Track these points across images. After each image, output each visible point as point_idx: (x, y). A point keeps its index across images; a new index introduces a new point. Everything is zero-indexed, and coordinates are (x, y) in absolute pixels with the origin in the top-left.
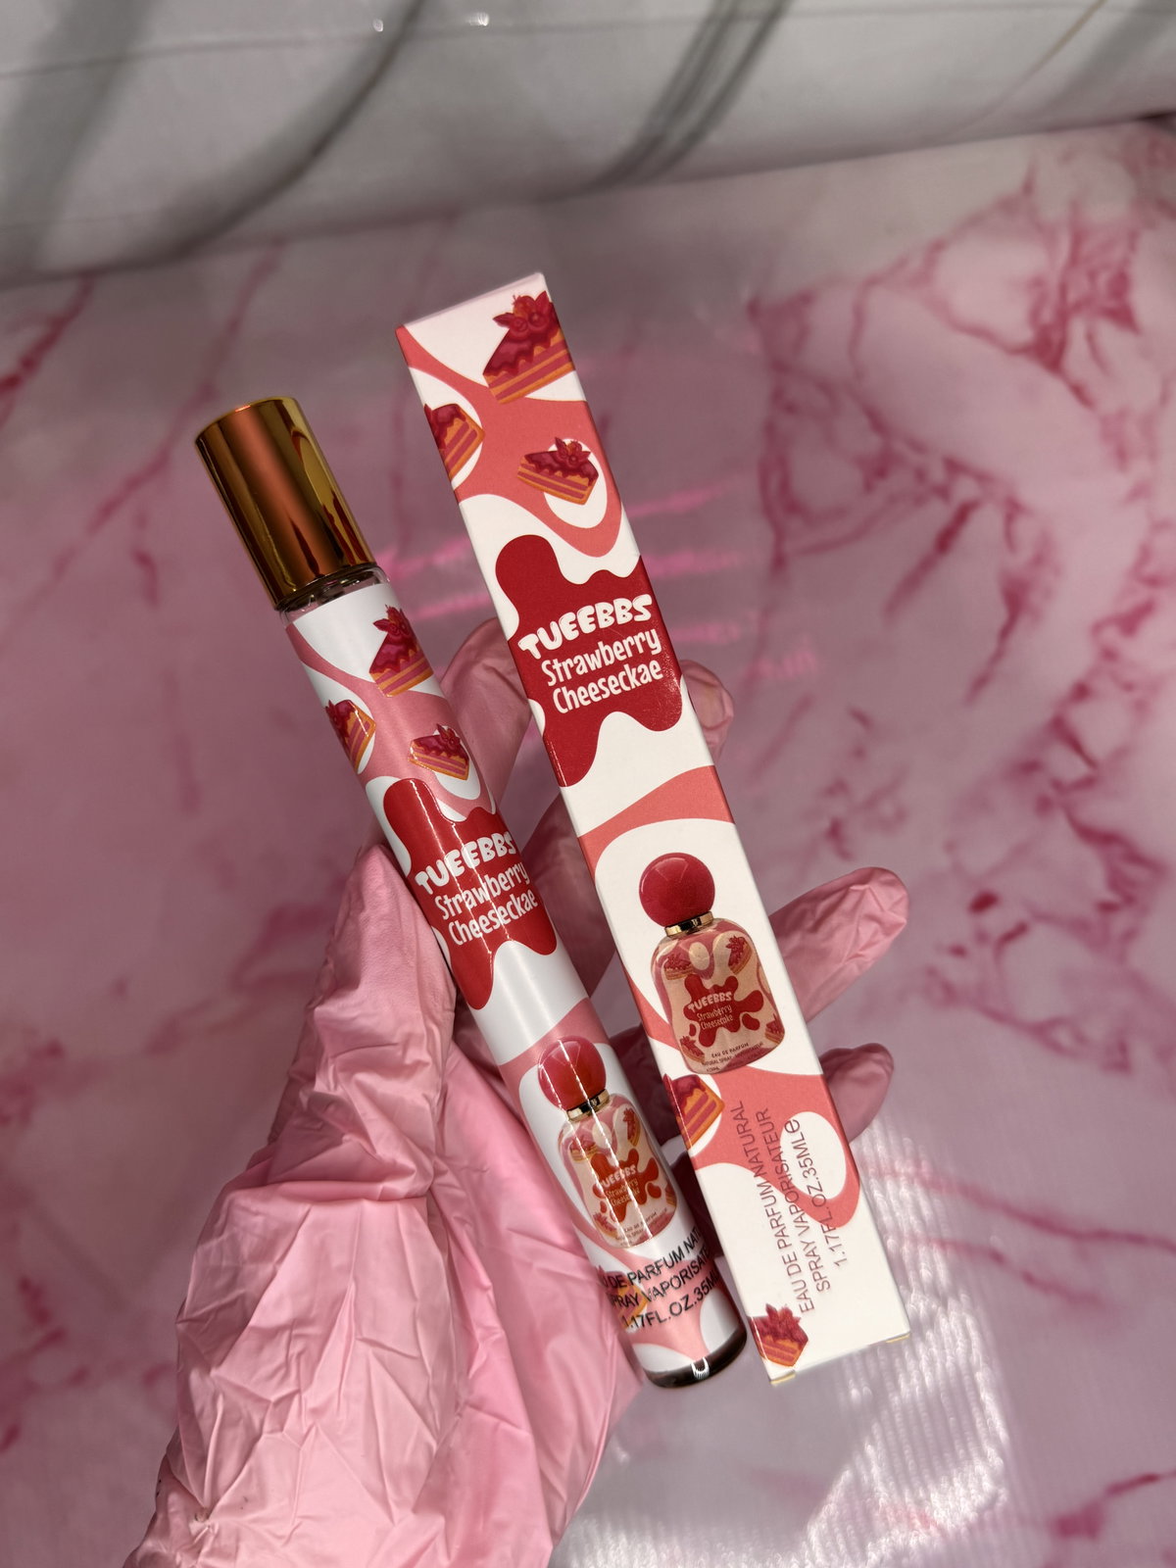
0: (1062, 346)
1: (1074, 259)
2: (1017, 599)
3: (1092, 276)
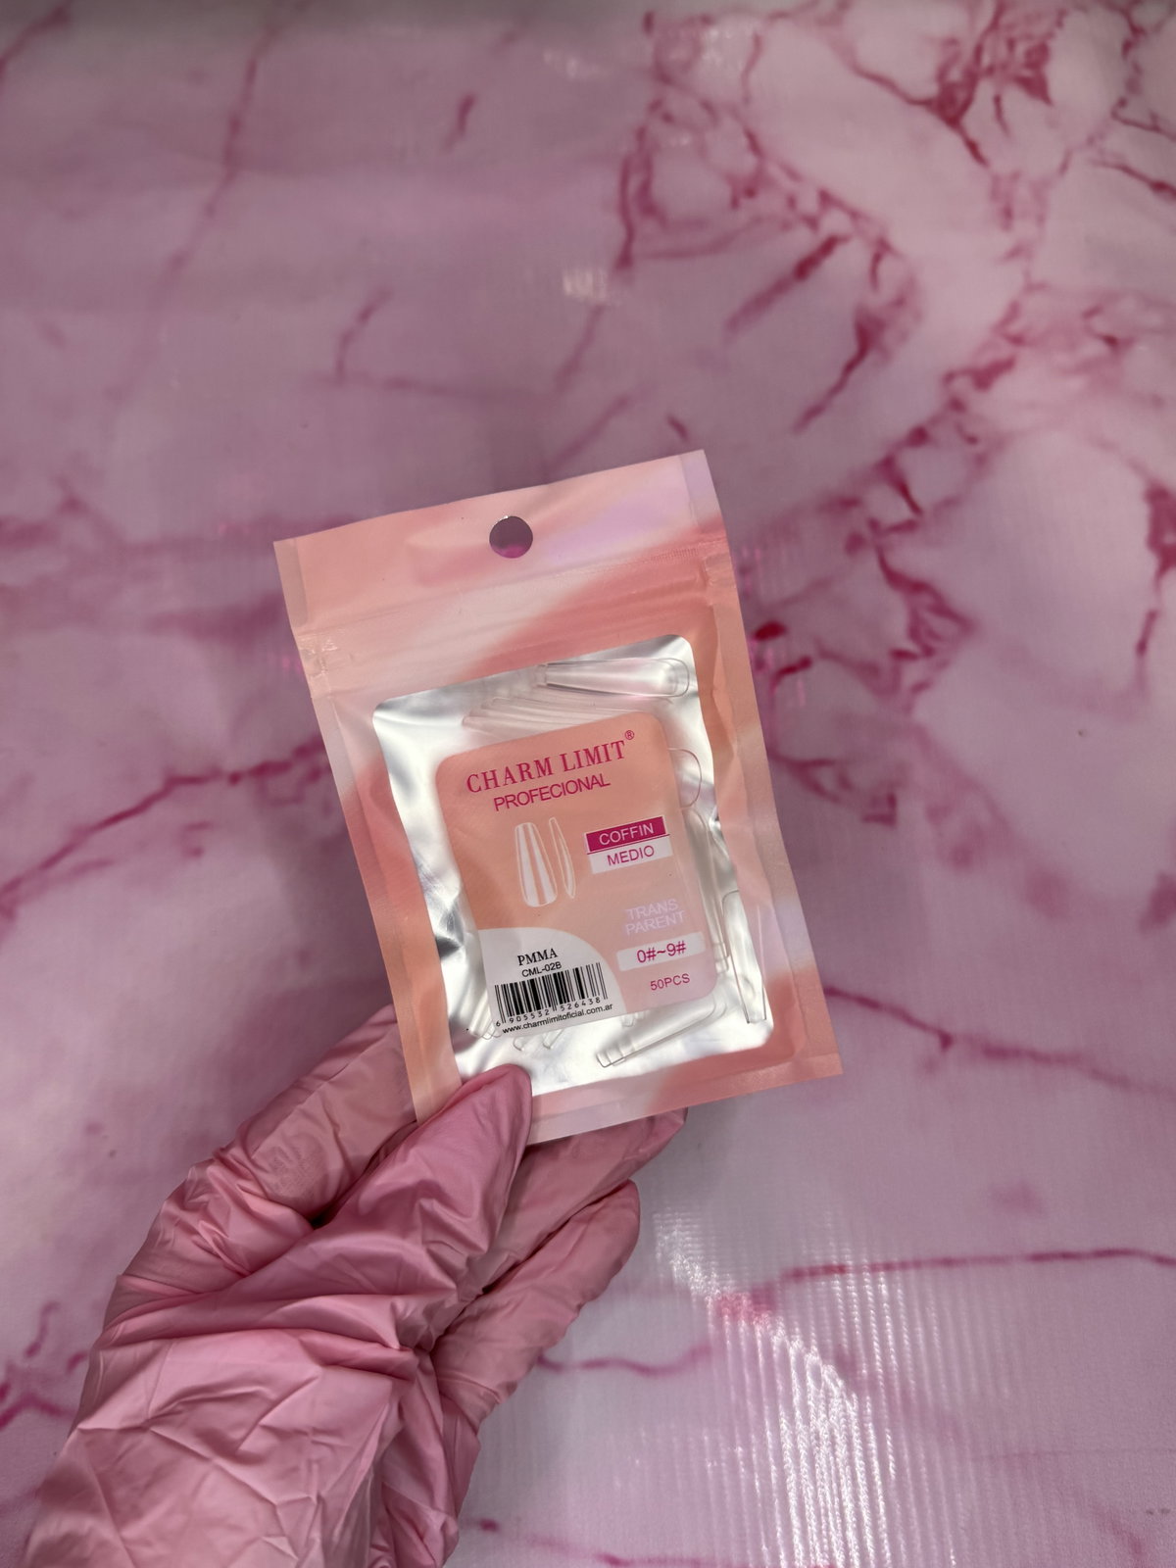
0: (967, 104)
1: (994, 25)
2: (868, 336)
3: (1011, 44)
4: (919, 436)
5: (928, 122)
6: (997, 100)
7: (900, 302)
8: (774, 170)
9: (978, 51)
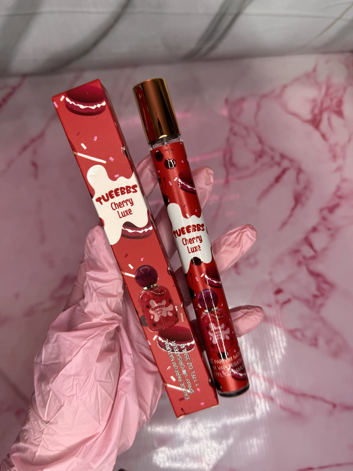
0: (320, 121)
1: (326, 94)
2: (298, 199)
3: (331, 100)
4: (314, 229)
5: (310, 128)
6: (329, 119)
7: (306, 188)
8: (267, 149)
9: (322, 103)
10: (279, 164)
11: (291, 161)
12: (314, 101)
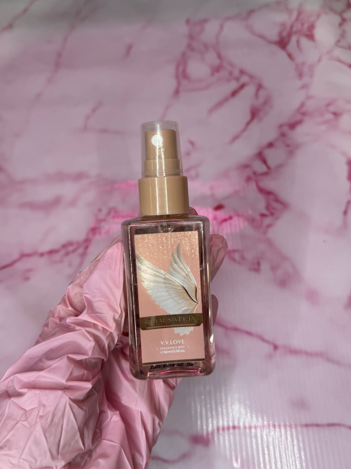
0: (288, 42)
1: (297, 19)
2: (255, 113)
4: (270, 145)
5: (276, 48)
6: (298, 42)
7: (265, 103)
8: (225, 64)
9: (292, 27)
10: (237, 79)
11: (252, 77)
12: (283, 25)
